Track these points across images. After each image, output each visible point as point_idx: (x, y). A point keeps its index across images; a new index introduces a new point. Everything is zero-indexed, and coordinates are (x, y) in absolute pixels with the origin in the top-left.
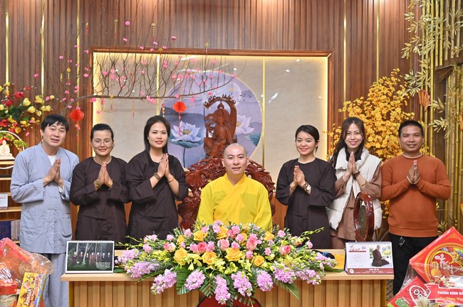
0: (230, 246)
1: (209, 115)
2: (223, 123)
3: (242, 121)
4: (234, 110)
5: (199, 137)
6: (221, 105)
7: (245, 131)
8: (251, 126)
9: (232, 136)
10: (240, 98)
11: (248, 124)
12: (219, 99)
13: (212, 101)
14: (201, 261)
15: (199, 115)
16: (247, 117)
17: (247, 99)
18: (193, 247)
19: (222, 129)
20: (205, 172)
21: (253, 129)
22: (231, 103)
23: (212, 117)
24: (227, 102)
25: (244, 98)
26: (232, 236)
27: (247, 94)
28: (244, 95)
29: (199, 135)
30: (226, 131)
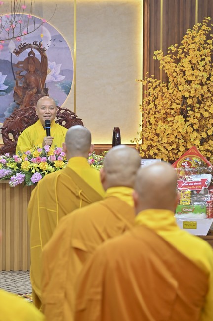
0: (57, 159)
1: (19, 63)
2: (34, 71)
3: (52, 68)
4: (45, 58)
5: (6, 85)
6: (31, 53)
7: (56, 78)
8: (61, 73)
9: (43, 85)
10: (50, 43)
11: (58, 72)
12: (29, 46)
13: (23, 48)
14: (39, 168)
15: (6, 62)
16: (57, 63)
17: (58, 44)
18: (33, 160)
19: (33, 78)
20: (25, 119)
21: (63, 77)
22: (42, 51)
23: (22, 65)
24: (38, 49)
25: (54, 43)
26: (58, 154)
27: (57, 39)
28: (53, 40)
29: (6, 84)
30: (37, 80)
